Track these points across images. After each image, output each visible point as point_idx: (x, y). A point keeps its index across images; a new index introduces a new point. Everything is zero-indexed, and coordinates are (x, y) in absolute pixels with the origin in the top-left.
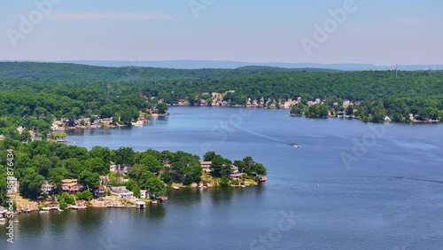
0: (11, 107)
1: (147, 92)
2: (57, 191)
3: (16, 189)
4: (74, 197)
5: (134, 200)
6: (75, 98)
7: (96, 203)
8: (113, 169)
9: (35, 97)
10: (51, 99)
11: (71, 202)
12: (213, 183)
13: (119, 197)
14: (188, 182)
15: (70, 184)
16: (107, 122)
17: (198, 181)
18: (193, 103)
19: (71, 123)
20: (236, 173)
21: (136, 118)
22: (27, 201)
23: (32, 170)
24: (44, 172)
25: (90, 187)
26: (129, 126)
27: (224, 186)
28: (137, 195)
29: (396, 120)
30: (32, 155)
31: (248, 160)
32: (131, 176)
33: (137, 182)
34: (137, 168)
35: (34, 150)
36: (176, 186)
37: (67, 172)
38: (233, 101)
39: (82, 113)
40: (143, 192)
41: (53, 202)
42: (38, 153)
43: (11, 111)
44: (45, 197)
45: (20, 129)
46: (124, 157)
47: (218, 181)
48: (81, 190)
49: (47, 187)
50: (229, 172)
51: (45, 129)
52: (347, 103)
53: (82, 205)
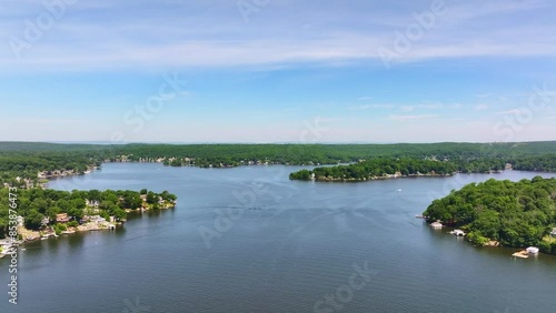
0: (10, 166)
1: (88, 156)
2: (53, 222)
3: (21, 224)
4: (64, 225)
5: (106, 223)
6: (50, 159)
7: (81, 228)
8: (87, 203)
9: (26, 160)
10: (36, 161)
11: (64, 229)
12: (149, 207)
13: (96, 223)
14: (134, 208)
15: (62, 217)
16: (70, 172)
17: (140, 207)
18: (112, 161)
19: (49, 174)
20: (161, 201)
21: (86, 169)
22: (30, 231)
23: (34, 210)
24: (42, 210)
25: (77, 218)
26: (83, 174)
27: (155, 208)
28: (108, 220)
29: (214, 167)
30: (32, 200)
31: (165, 192)
32: (100, 207)
33: (106, 212)
34: (105, 203)
35: (33, 196)
36: (128, 211)
37: (59, 209)
38: (132, 159)
39: (56, 168)
40: (112, 218)
41: (51, 231)
42: (37, 196)
43: (11, 168)
44: (44, 227)
45: (18, 179)
46: (94, 195)
47: (152, 206)
48: (70, 220)
49: (46, 220)
50: (157, 200)
51: (35, 178)
52: (187, 159)
53: (71, 231)
